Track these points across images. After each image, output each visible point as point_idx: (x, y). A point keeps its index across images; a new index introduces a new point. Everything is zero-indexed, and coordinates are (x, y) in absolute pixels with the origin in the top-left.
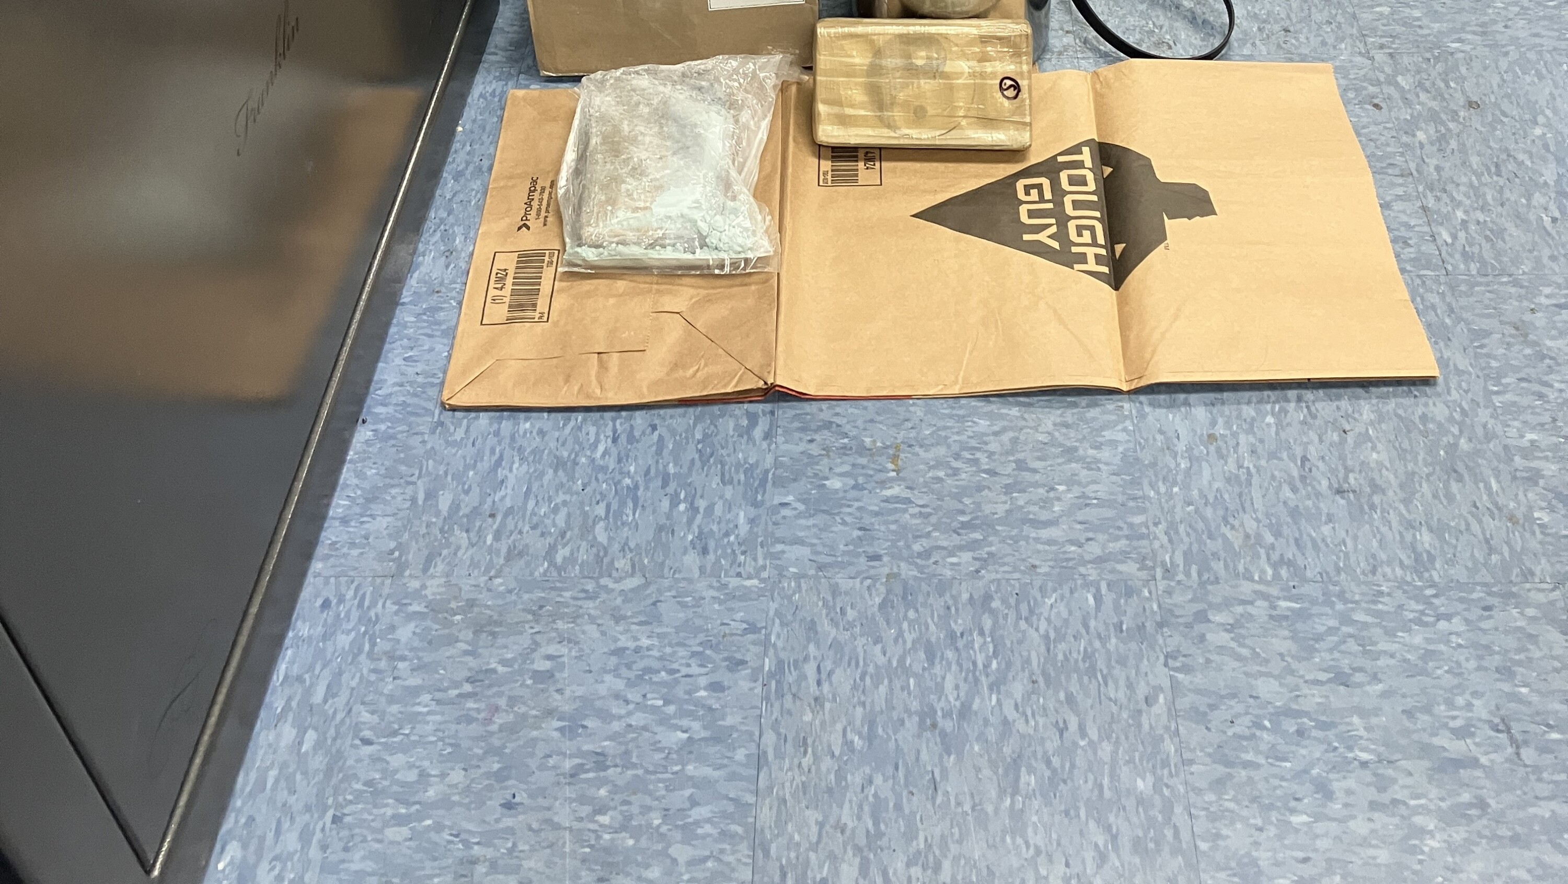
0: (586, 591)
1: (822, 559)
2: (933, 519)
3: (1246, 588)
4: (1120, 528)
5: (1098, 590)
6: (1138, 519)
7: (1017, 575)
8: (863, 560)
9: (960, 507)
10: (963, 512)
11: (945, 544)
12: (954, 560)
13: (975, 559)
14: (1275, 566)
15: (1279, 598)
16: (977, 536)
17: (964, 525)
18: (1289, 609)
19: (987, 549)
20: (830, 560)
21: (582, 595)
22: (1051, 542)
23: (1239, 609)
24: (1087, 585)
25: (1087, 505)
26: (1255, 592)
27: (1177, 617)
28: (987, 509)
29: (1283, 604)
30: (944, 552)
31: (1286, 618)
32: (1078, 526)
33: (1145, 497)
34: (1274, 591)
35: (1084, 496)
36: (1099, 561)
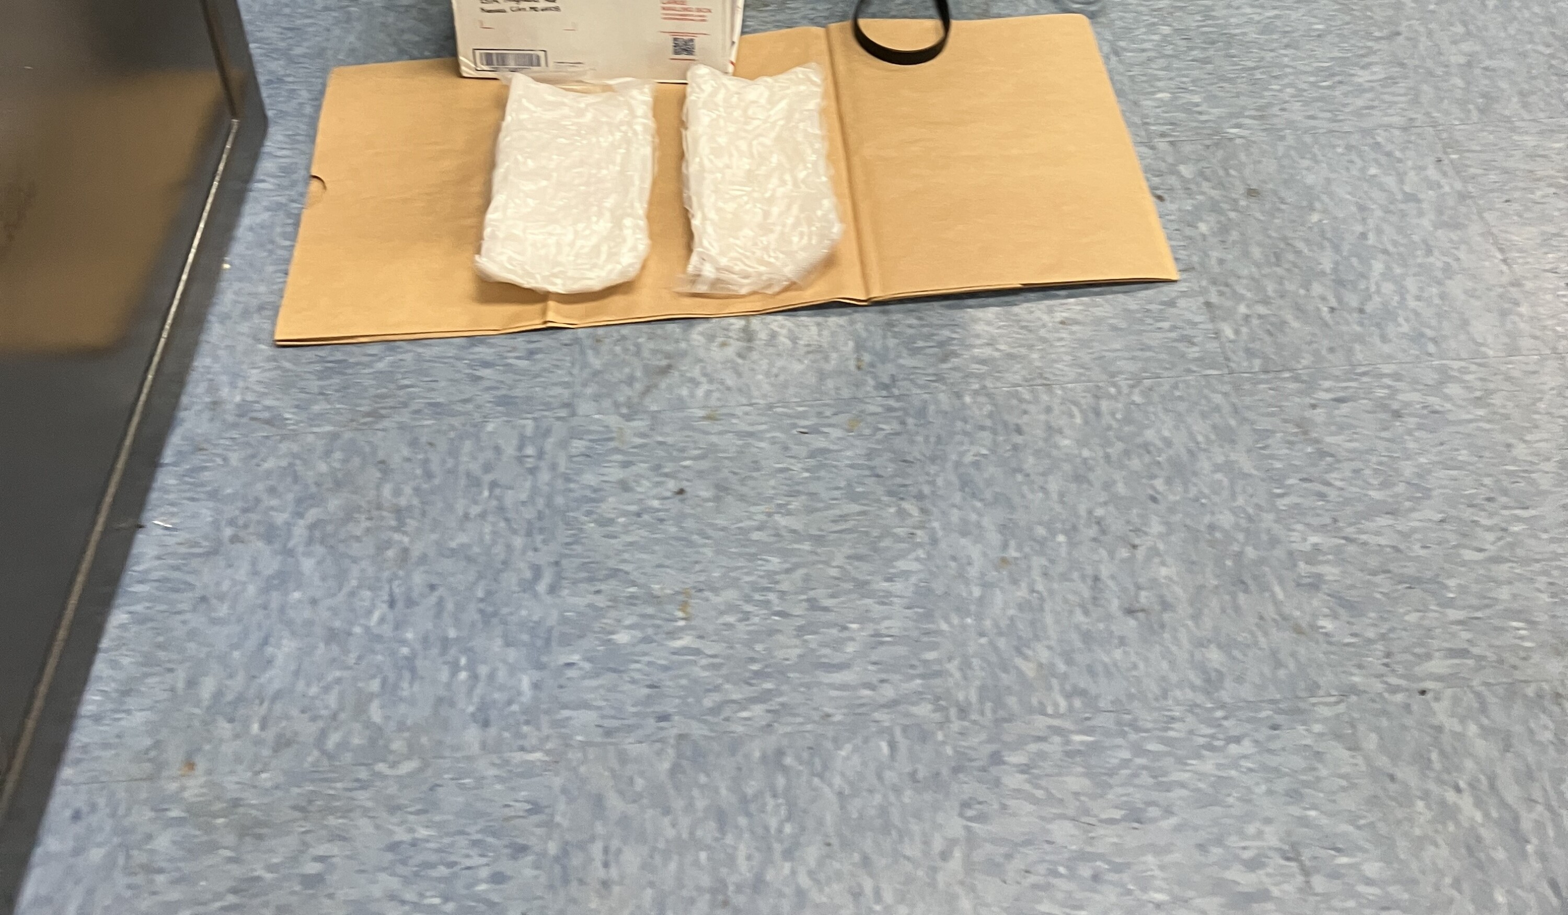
0: (357, 780)
1: (609, 723)
2: (724, 671)
3: (1041, 722)
4: (912, 667)
5: (892, 735)
6: (931, 655)
7: (809, 727)
8: (652, 721)
9: (752, 654)
10: (752, 660)
11: (735, 696)
12: (745, 714)
13: (769, 711)
14: (1068, 696)
15: (1072, 732)
16: (769, 685)
17: (757, 674)
18: (1082, 743)
19: (781, 700)
20: (615, 723)
21: (356, 785)
22: (843, 687)
23: (1033, 747)
24: (882, 732)
25: (882, 643)
26: (1049, 727)
27: (971, 760)
28: (780, 654)
29: (1078, 738)
30: (734, 706)
31: (1079, 752)
32: (870, 667)
33: (938, 632)
34: (1067, 724)
35: (877, 635)
36: (892, 704)
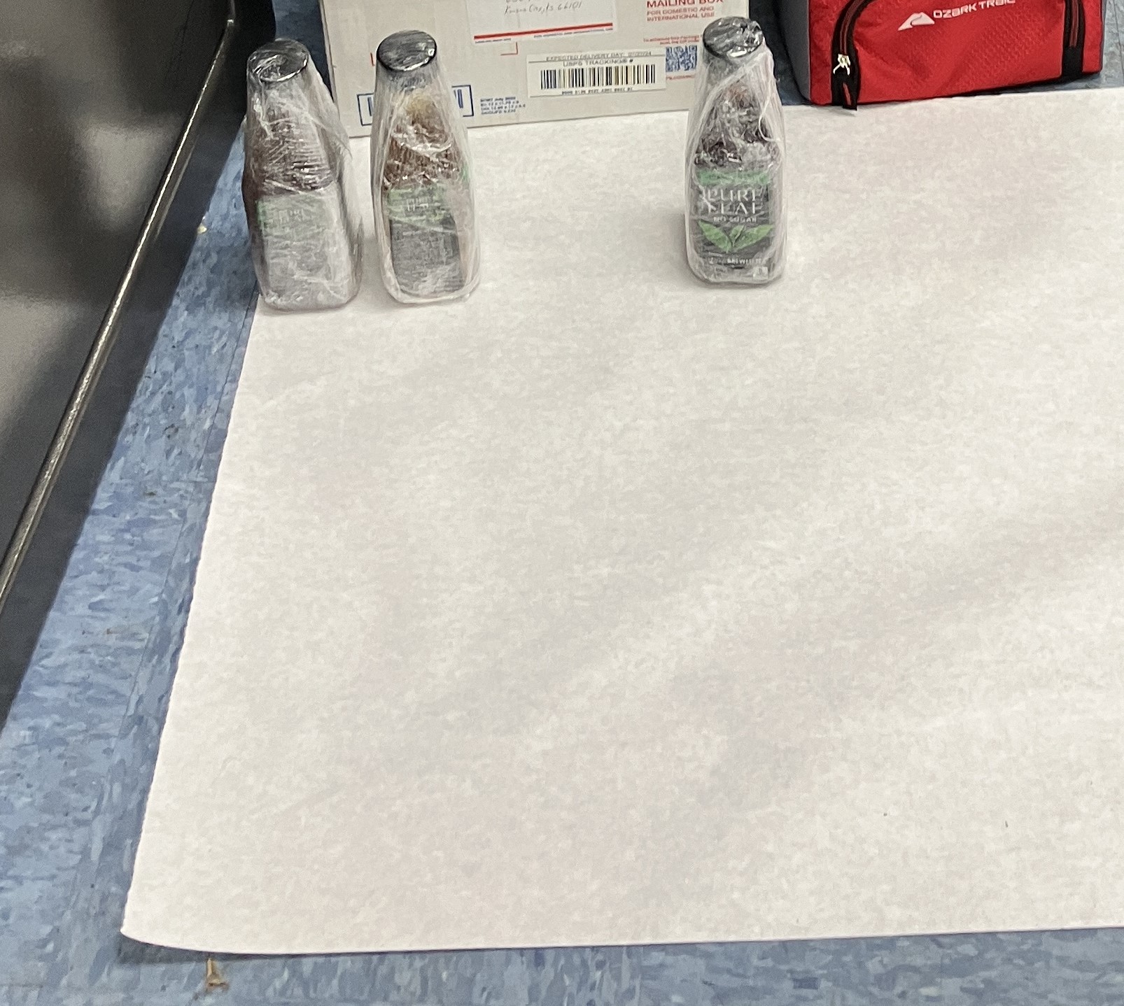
1: (724, 981)
8: (788, 985)
11: (919, 961)
12: (931, 991)
19: (984, 974)
22: (1083, 965)
30: (917, 978)
